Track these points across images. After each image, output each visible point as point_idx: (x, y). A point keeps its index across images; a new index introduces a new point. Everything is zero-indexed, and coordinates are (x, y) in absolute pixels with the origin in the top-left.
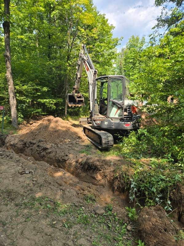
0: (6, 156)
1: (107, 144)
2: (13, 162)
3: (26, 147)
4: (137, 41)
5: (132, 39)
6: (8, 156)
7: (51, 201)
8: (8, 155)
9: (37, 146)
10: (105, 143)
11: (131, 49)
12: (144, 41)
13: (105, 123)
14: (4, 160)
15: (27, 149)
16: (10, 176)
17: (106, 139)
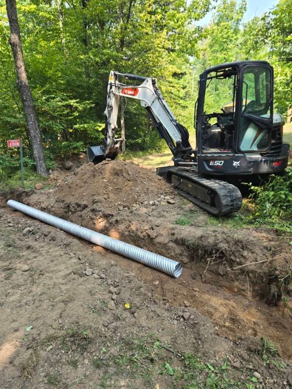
0: (43, 236)
1: (229, 205)
2: (58, 248)
3: (70, 213)
4: (232, 9)
5: (223, 6)
6: (46, 236)
7: (168, 350)
8: (46, 234)
9: (91, 210)
10: (226, 204)
11: (221, 24)
12: (245, 7)
13: (234, 164)
14: (40, 242)
15: (72, 216)
16: (61, 281)
17: (227, 196)
